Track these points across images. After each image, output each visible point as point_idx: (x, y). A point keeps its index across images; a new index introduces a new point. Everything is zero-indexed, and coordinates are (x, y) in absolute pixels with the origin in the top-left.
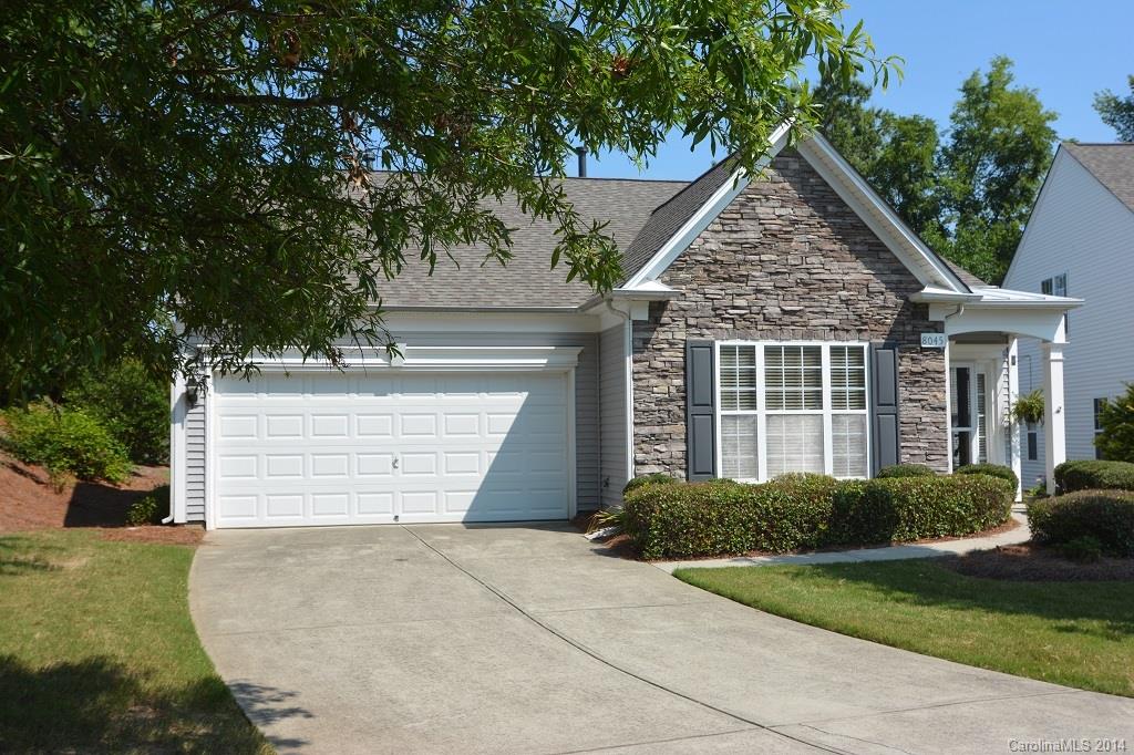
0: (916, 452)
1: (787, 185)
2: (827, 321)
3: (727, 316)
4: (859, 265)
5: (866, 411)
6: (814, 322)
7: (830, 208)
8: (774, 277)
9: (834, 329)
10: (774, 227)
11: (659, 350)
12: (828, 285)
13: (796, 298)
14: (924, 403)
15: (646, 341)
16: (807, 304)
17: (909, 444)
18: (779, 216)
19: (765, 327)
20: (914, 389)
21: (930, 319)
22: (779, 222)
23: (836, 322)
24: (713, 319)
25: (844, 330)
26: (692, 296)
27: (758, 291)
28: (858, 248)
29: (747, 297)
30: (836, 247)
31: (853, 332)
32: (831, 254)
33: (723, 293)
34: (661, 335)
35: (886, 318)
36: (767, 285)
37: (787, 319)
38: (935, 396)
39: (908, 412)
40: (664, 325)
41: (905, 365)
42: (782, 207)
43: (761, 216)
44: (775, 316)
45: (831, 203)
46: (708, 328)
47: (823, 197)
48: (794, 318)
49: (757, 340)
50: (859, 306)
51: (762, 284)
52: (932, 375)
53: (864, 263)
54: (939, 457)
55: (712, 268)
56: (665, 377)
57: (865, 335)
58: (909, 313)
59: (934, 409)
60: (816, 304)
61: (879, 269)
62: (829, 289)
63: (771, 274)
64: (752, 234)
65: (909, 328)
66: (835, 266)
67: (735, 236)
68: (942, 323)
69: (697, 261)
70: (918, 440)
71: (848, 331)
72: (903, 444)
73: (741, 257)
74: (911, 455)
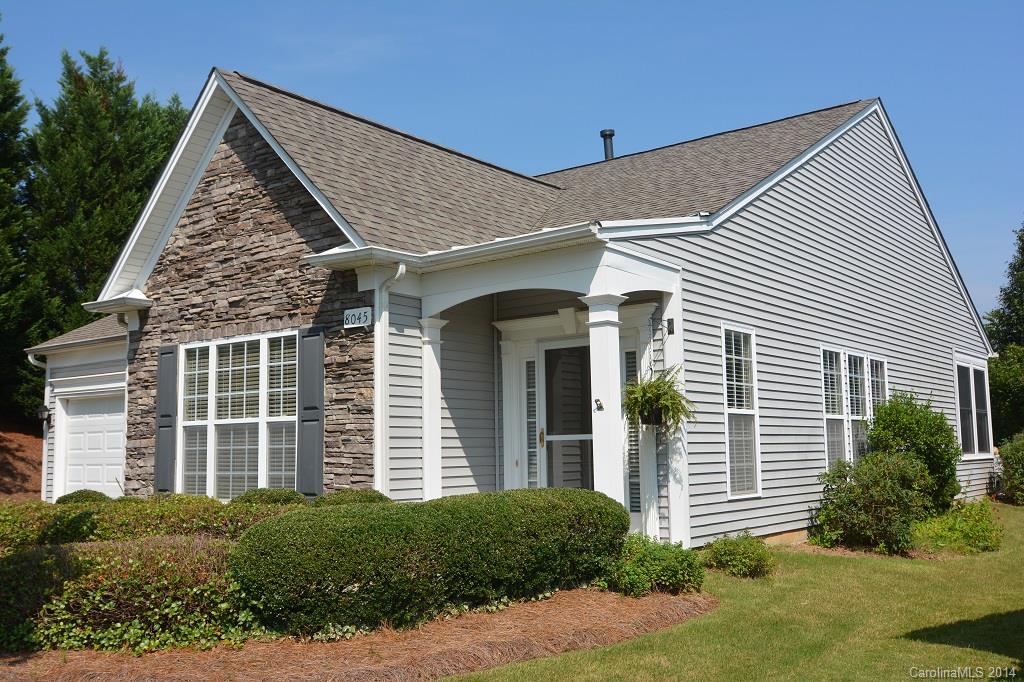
0: (340, 471)
1: (235, 158)
2: (263, 309)
3: (189, 316)
4: (293, 235)
5: (295, 418)
6: (254, 312)
7: (270, 172)
8: (224, 265)
9: (269, 317)
10: (224, 208)
11: (144, 359)
12: (266, 265)
13: (239, 285)
14: (350, 404)
15: (135, 351)
16: (247, 291)
17: (332, 460)
18: (230, 194)
19: (216, 324)
20: (339, 386)
21: (360, 290)
22: (230, 201)
23: (271, 309)
24: (180, 322)
25: (278, 317)
26: (167, 299)
27: (212, 284)
28: (293, 213)
29: (203, 293)
30: (273, 218)
31: (286, 318)
32: (270, 227)
33: (187, 291)
34: (144, 345)
35: (315, 296)
36: (217, 276)
37: (234, 311)
38: (361, 394)
39: (334, 416)
40: (147, 333)
41: (333, 355)
42: (232, 183)
43: (215, 199)
44: (222, 310)
45: (270, 166)
46: (175, 332)
47: (265, 160)
48: (240, 310)
49: (210, 340)
50: (290, 285)
51: (213, 275)
52: (357, 366)
53: (297, 230)
54: (362, 478)
55: (179, 266)
56: (146, 387)
57: (297, 321)
58: (337, 286)
59: (359, 412)
60: (256, 290)
61: (311, 235)
62: (267, 270)
63: (222, 262)
64: (208, 222)
65: (337, 305)
66: (274, 241)
67: (197, 227)
68: (372, 292)
69: (170, 261)
70: (340, 455)
71: (281, 318)
72: (326, 460)
73: (199, 249)
74: (336, 474)
